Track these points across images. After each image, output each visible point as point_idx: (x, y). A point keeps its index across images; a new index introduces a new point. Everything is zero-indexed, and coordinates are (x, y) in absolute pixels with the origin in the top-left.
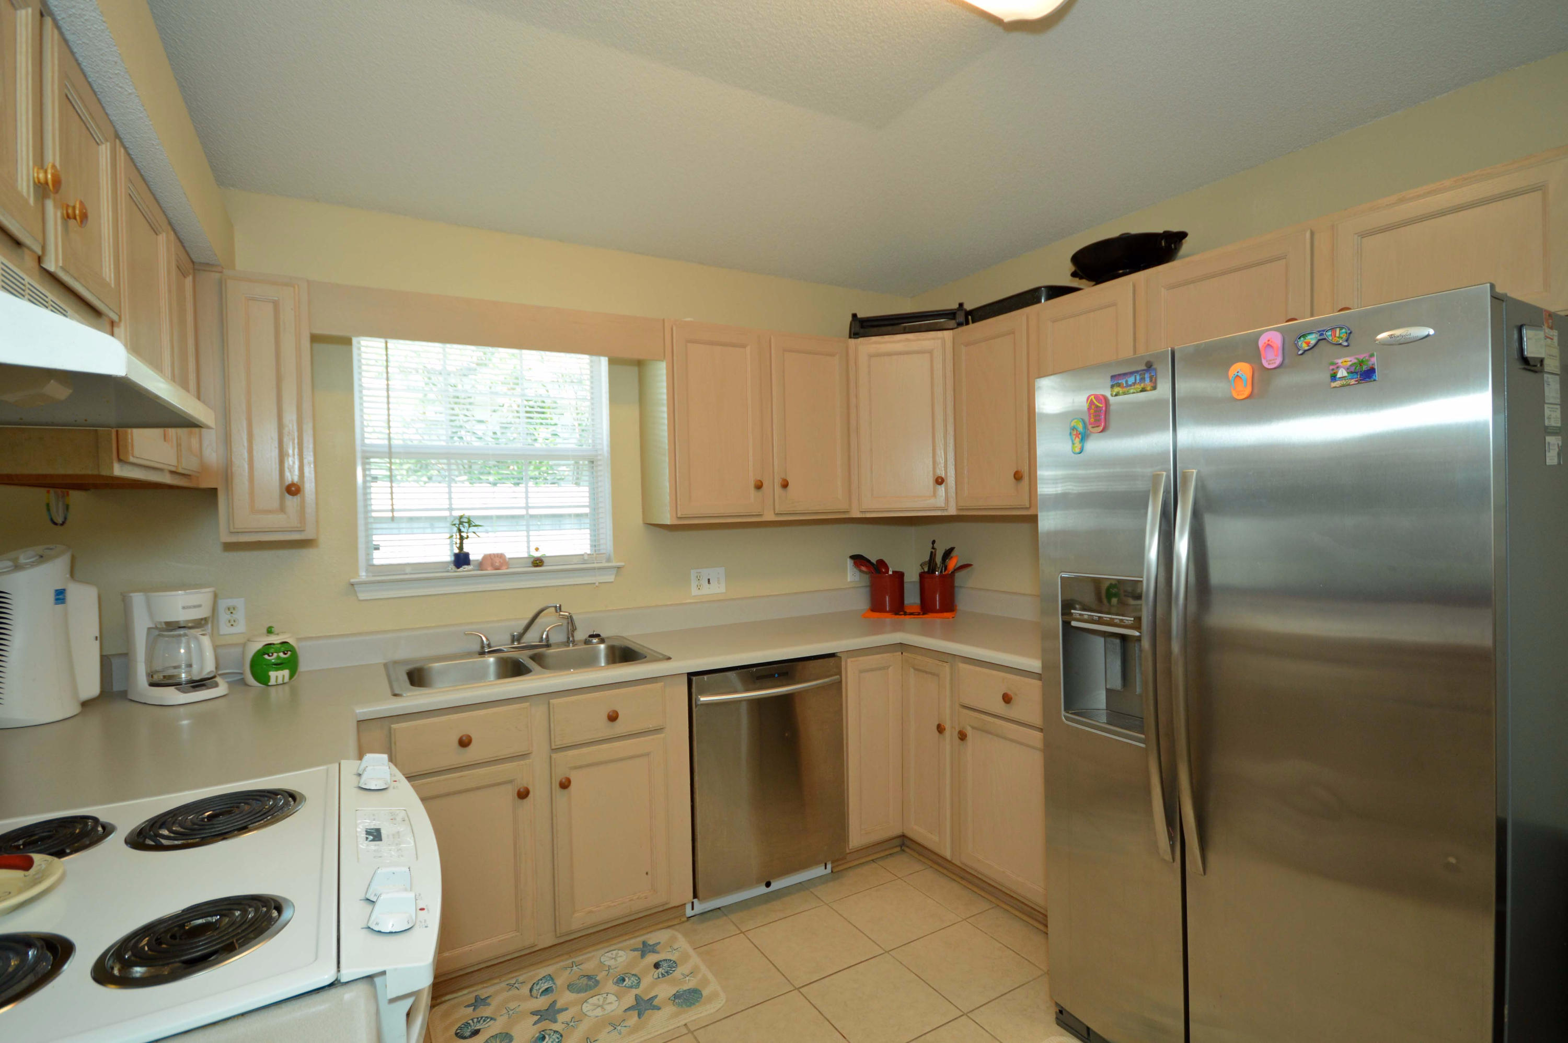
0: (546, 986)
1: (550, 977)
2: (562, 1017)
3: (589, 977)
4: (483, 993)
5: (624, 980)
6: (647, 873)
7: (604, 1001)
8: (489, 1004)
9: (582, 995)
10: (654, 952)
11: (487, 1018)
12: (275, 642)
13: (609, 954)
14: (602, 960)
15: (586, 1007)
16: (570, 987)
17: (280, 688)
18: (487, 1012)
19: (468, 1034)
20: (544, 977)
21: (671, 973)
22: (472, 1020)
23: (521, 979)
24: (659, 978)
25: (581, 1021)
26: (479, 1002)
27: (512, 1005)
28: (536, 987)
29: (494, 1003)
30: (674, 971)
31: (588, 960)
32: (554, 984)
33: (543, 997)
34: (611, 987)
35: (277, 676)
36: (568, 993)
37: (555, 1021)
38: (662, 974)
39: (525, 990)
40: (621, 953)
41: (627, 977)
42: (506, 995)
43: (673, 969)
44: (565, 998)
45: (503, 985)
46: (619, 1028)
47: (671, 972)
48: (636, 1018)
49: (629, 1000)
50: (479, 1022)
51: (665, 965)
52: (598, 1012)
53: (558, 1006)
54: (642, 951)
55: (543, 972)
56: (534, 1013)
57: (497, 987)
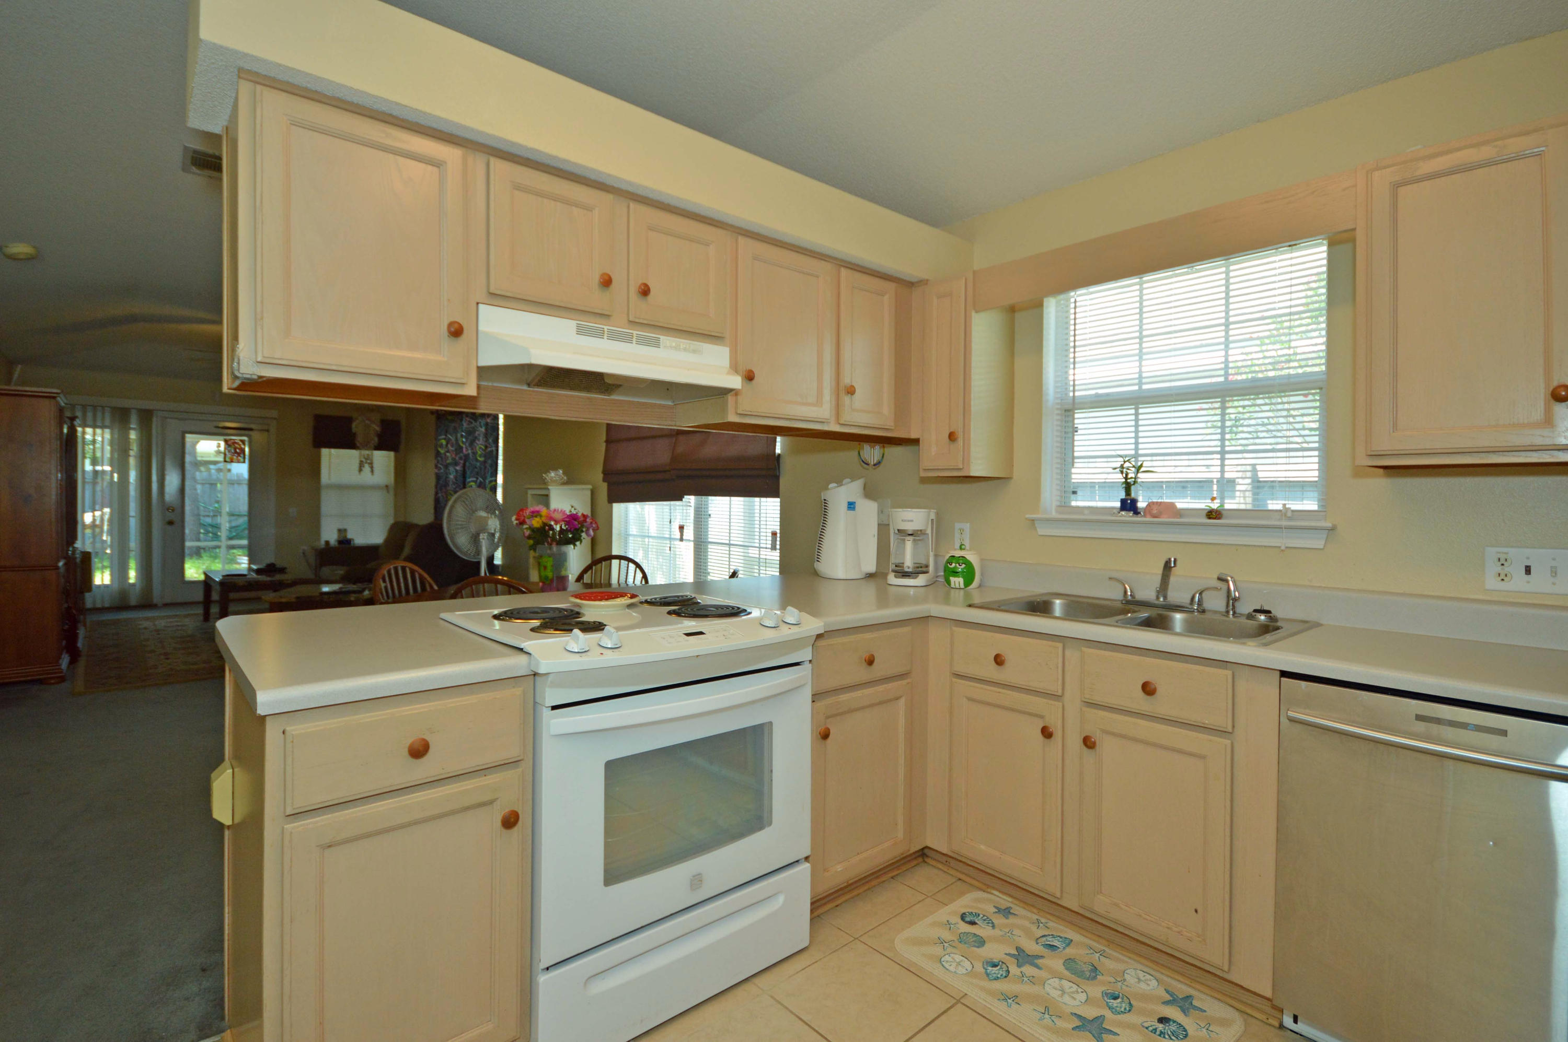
0: (1056, 943)
1: (1069, 942)
2: (1028, 970)
3: (1094, 969)
4: (1017, 909)
5: (1115, 998)
6: (1196, 911)
7: (1073, 992)
8: (1007, 918)
9: (1067, 973)
10: (1185, 1011)
11: (993, 923)
12: (956, 555)
13: (1141, 974)
14: (1128, 971)
15: (1055, 982)
16: (1069, 963)
17: (957, 591)
18: (999, 920)
19: (968, 919)
20: (1066, 938)
21: (1164, 1037)
22: (984, 916)
23: (1051, 924)
24: (1147, 1028)
25: (1034, 984)
26: (1006, 912)
27: (1016, 932)
28: (1049, 938)
29: (1011, 920)
30: (1171, 1039)
31: (1117, 960)
32: (1064, 948)
33: (1042, 947)
34: (1096, 991)
35: (957, 581)
36: (1061, 962)
37: (1019, 966)
38: (1156, 1029)
39: (1040, 933)
40: (1154, 983)
41: (1123, 999)
42: (1027, 923)
43: (1173, 1038)
44: (1055, 963)
45: (1035, 917)
46: (1047, 1016)
47: (1167, 1037)
48: (1071, 1026)
49: (1091, 1013)
50: (985, 920)
51: (1173, 1027)
52: (1055, 994)
53: (1039, 962)
54: (1174, 1000)
55: (1071, 934)
56: (1018, 949)
57: (1029, 914)
